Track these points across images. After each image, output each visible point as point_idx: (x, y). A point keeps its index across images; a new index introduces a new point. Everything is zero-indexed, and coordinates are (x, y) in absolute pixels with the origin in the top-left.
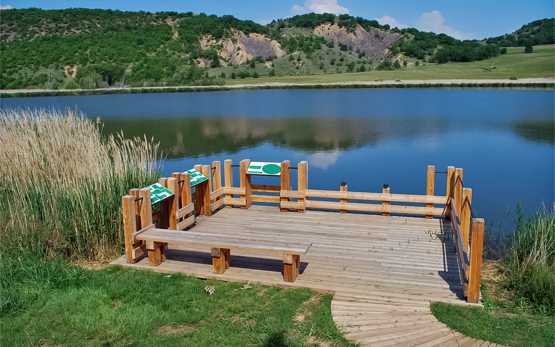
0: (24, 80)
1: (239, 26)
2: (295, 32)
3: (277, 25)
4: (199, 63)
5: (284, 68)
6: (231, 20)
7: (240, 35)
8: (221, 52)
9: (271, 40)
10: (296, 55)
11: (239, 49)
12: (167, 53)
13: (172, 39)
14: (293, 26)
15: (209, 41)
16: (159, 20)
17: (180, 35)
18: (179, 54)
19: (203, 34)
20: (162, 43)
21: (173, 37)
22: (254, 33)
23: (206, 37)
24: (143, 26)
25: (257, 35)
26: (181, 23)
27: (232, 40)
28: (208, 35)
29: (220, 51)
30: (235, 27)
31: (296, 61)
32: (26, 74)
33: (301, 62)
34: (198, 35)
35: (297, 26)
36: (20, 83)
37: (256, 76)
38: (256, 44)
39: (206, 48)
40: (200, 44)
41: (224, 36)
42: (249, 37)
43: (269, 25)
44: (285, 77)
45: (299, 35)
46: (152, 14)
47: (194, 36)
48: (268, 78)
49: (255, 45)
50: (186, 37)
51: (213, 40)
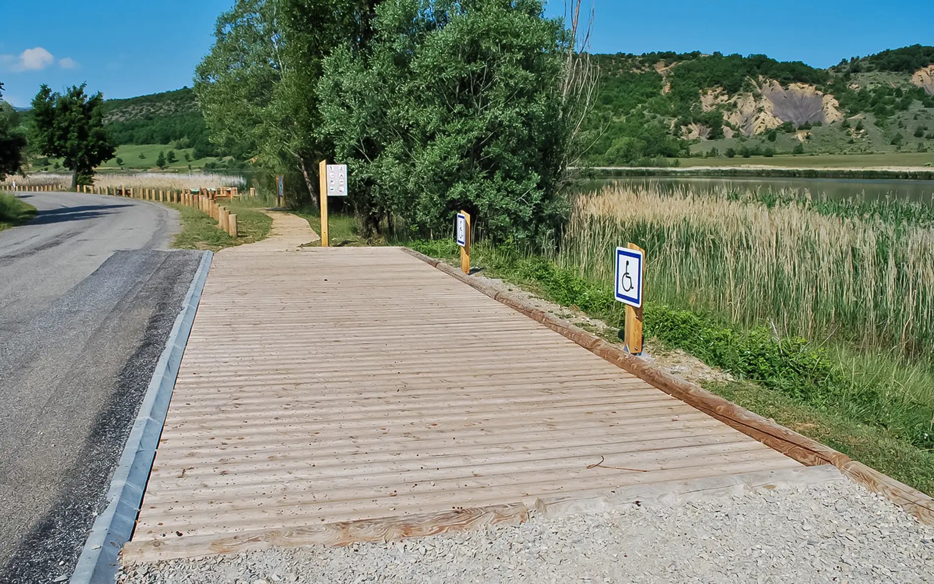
1: (772, 72)
2: (875, 80)
3: (848, 67)
4: (690, 131)
5: (828, 141)
6: (763, 62)
7: (771, 88)
8: (731, 114)
9: (824, 95)
10: (855, 120)
11: (760, 110)
12: (643, 116)
13: (659, 94)
14: (876, 68)
15: (716, 97)
16: (644, 66)
17: (672, 87)
18: (662, 118)
19: (709, 87)
20: (640, 102)
21: (662, 92)
22: (799, 84)
23: (713, 91)
24: (617, 76)
25: (802, 86)
26: (676, 70)
27: (754, 96)
28: (718, 87)
29: (730, 112)
30: (766, 74)
31: (853, 130)
33: (861, 132)
34: (701, 88)
35: (882, 69)
37: (769, 154)
38: (798, 102)
39: (709, 109)
40: (701, 102)
41: (742, 89)
42: (787, 89)
43: (833, 68)
44: (821, 156)
45: (880, 86)
46: (635, 56)
47: (693, 89)
48: (791, 157)
49: (795, 103)
50: (679, 92)
51: (723, 95)
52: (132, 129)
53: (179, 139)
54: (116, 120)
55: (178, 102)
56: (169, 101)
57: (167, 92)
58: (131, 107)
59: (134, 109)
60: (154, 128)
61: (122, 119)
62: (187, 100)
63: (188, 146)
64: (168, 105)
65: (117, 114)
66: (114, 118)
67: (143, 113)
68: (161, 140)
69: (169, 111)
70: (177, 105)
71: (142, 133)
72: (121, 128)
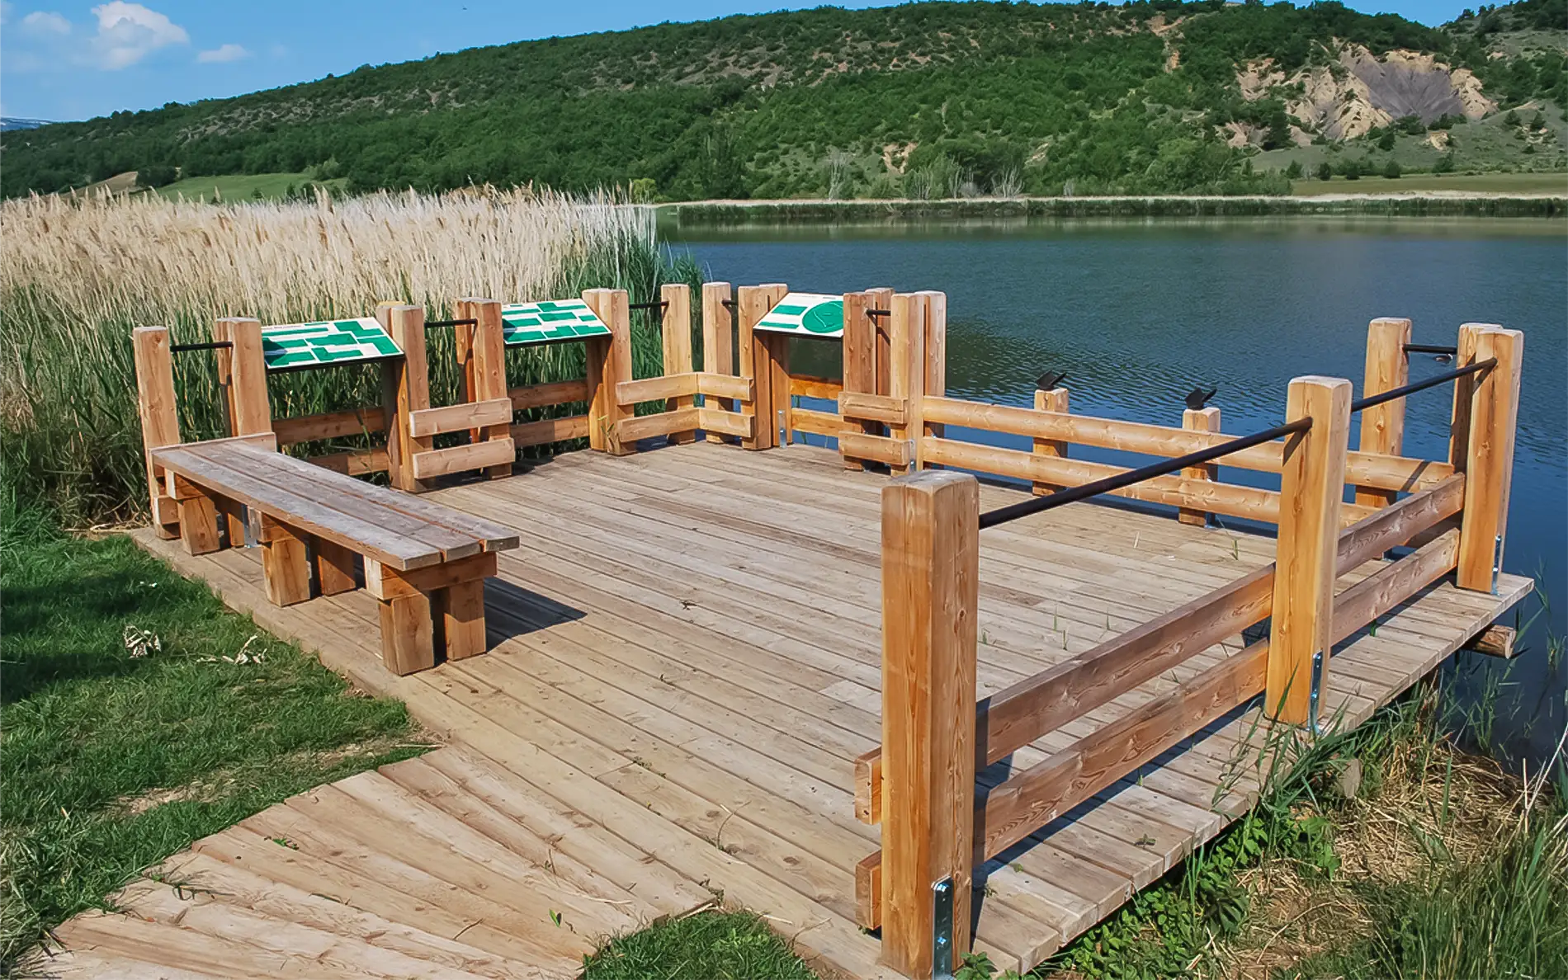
0: (791, 179)
1: (1355, 32)
2: (1533, 44)
3: (1477, 24)
4: (1231, 135)
5: (1486, 149)
6: (1336, 14)
7: (1356, 58)
8: (1297, 104)
9: (1452, 70)
10: (1526, 112)
11: (1350, 96)
12: (1143, 109)
13: (1162, 72)
14: (1529, 25)
15: (1263, 76)
16: (1130, 23)
17: (1183, 60)
18: (1178, 112)
19: (1248, 57)
20: (1135, 84)
21: (1166, 68)
22: (1403, 51)
23: (1257, 66)
24: (1086, 41)
25: (1409, 55)
26: (1189, 29)
27: (1332, 71)
28: (1264, 58)
29: (1293, 102)
30: (1344, 35)
31: (1525, 129)
32: (797, 164)
33: (1541, 132)
34: (1236, 61)
35: (1541, 25)
36: (781, 186)
37: (1393, 172)
38: (1404, 83)
39: (1255, 96)
40: (1238, 84)
41: (1308, 60)
42: (1384, 61)
43: (1450, 25)
44: (1485, 176)
45: (1544, 53)
46: (1112, 7)
47: (1223, 61)
48: (1432, 177)
49: (1401, 86)
50: (1200, 66)
51: (1275, 71)
52: (241, 148)
53: (322, 163)
54: (213, 133)
55: (318, 100)
56: (303, 100)
57: (300, 84)
58: (238, 111)
59: (243, 114)
60: (276, 145)
61: (223, 132)
62: (333, 97)
63: (338, 175)
64: (302, 105)
65: (215, 124)
66: (210, 130)
67: (259, 120)
68: (290, 165)
69: (304, 116)
70: (318, 106)
71: (256, 154)
72: (221, 146)
